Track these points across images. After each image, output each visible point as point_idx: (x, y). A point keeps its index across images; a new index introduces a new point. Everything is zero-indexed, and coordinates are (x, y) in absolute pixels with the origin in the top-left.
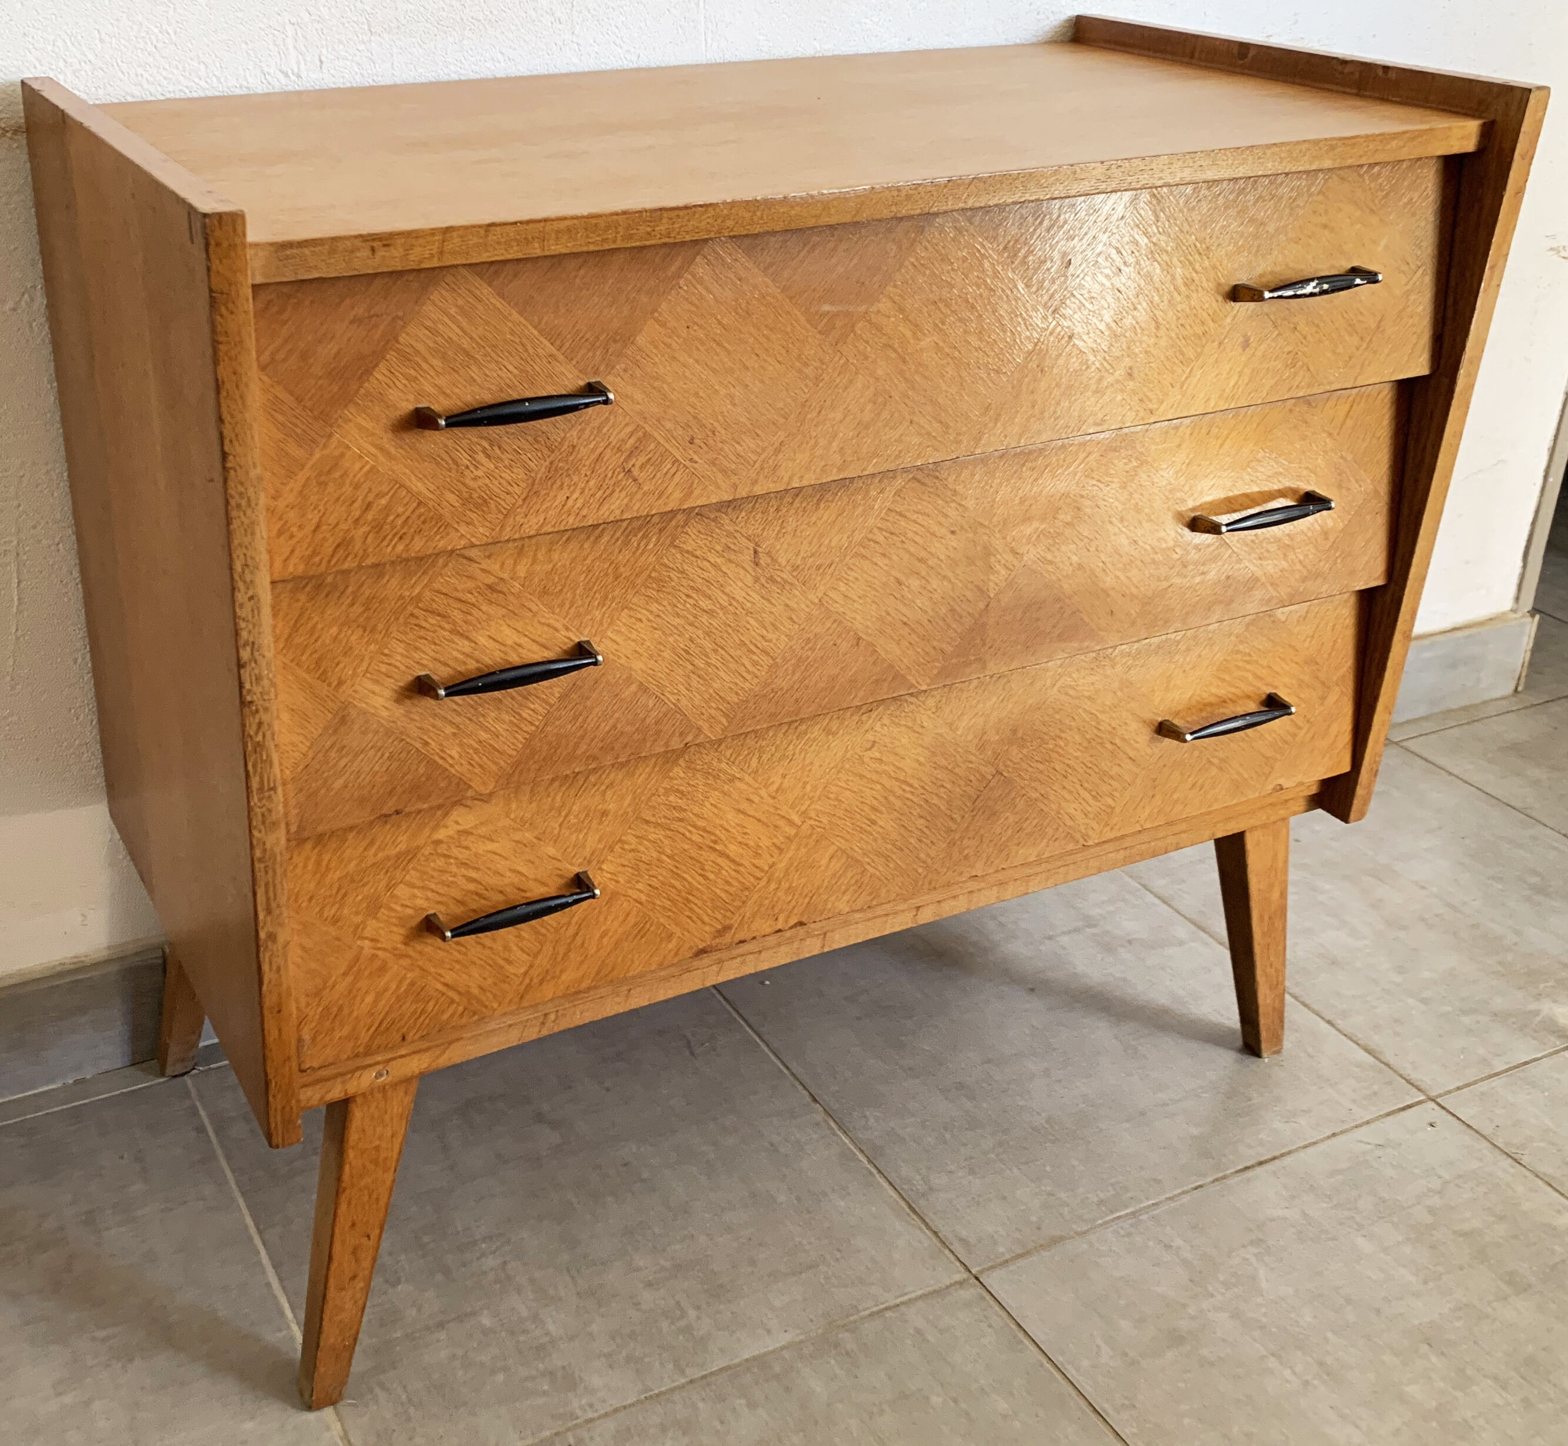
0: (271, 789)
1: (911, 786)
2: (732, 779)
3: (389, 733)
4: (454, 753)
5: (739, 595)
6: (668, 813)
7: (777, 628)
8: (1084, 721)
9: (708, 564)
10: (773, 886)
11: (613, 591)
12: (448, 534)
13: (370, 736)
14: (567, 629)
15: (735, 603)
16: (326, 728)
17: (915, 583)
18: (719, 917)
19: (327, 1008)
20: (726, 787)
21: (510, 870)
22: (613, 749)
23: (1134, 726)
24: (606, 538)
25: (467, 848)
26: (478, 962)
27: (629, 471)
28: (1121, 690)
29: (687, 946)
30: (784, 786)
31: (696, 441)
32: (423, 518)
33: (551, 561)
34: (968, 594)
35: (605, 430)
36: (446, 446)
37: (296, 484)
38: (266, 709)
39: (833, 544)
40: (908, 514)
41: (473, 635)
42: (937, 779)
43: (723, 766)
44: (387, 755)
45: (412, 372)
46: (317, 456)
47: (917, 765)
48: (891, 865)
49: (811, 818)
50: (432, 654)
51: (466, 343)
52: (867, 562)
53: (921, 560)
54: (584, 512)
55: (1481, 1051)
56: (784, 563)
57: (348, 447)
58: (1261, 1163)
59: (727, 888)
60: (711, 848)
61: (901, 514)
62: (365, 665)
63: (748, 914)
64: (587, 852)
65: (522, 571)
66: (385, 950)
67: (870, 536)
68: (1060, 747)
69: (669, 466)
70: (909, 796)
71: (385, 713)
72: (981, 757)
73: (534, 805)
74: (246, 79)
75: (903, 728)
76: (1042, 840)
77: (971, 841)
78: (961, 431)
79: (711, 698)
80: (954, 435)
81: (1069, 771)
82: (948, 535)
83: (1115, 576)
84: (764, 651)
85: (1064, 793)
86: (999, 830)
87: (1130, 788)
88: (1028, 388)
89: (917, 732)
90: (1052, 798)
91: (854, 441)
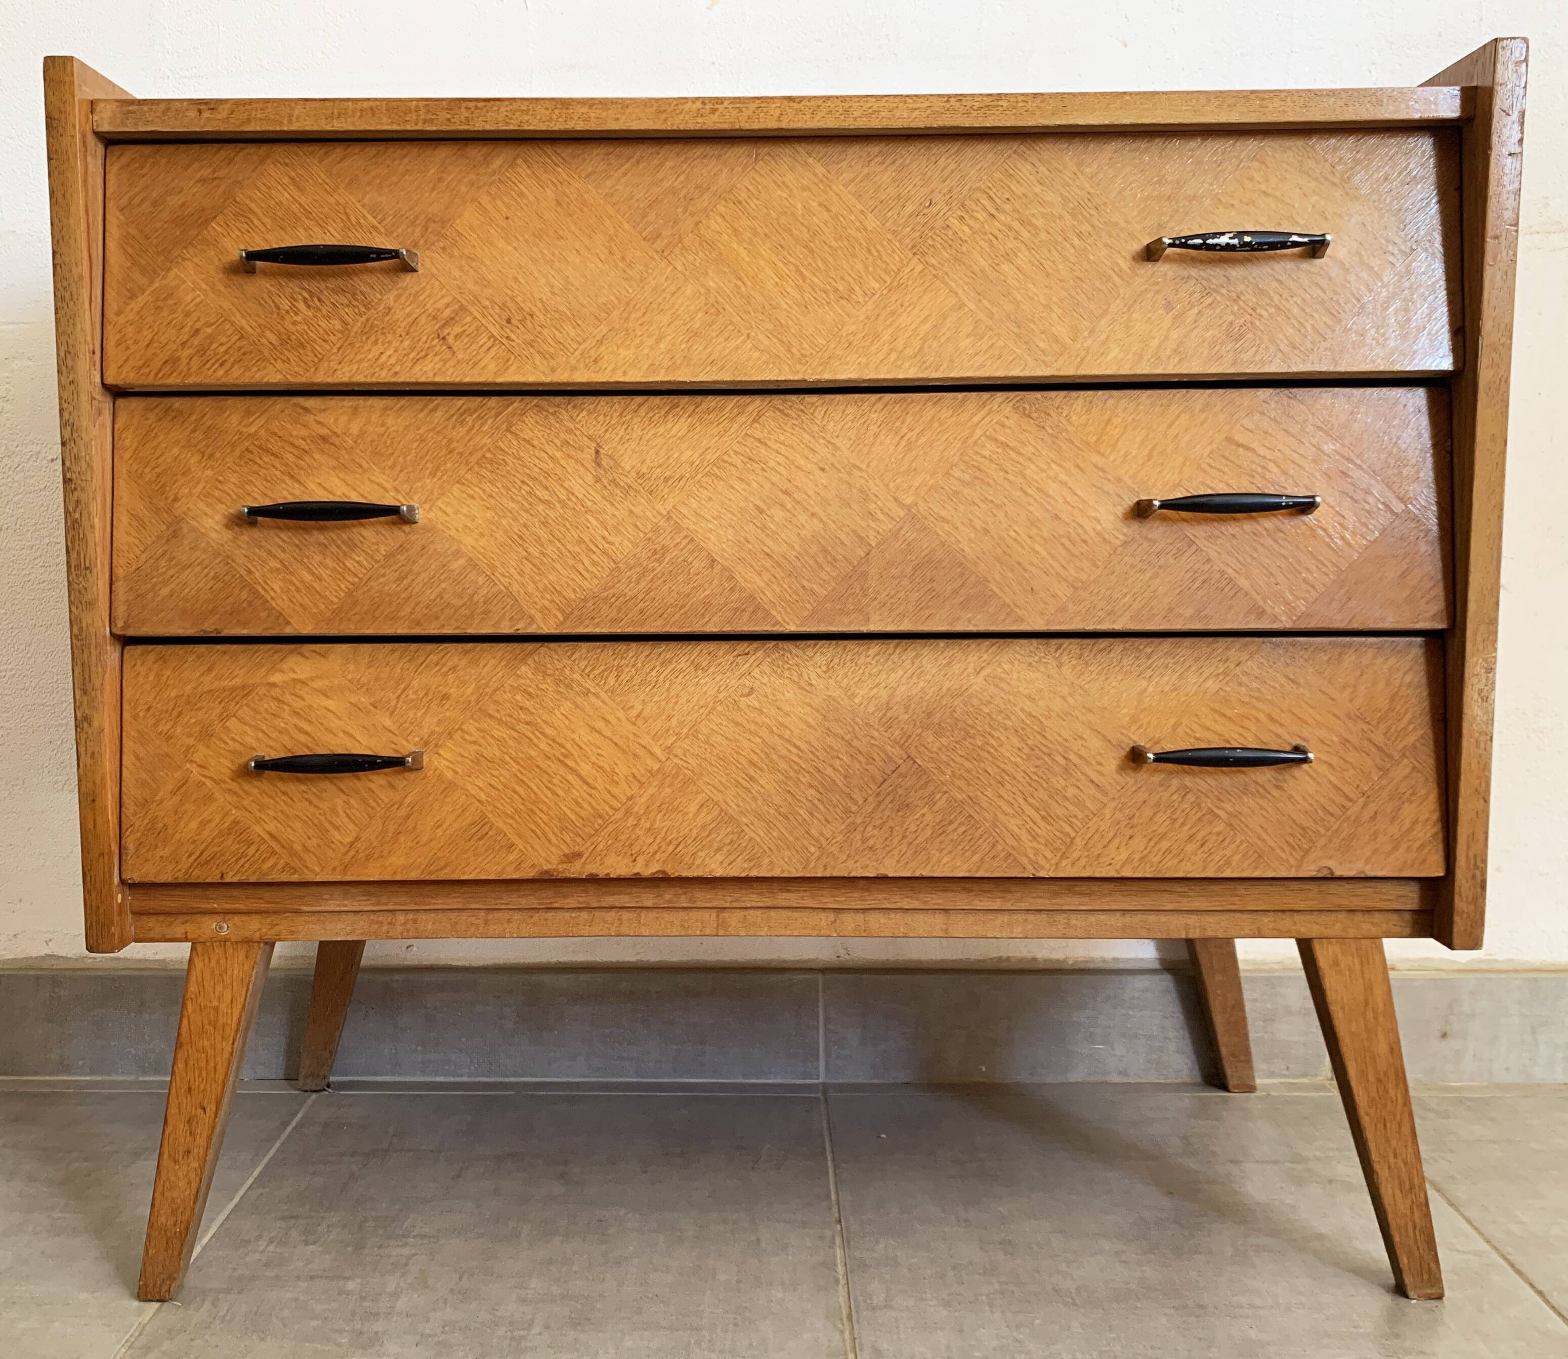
0: (86, 568)
1: (797, 747)
2: (587, 693)
3: (216, 554)
4: (276, 587)
5: (580, 492)
6: (514, 713)
7: (619, 532)
8: (1023, 722)
9: (545, 456)
10: (631, 821)
11: (446, 464)
12: (265, 368)
13: (198, 553)
14: (397, 490)
15: (574, 499)
16: (159, 538)
17: (778, 514)
18: (568, 839)
19: (153, 821)
20: (579, 700)
21: (344, 732)
22: (437, 618)
23: (1095, 743)
24: (439, 413)
25: (302, 698)
26: (304, 818)
27: (444, 338)
29: (529, 863)
30: (644, 714)
31: (514, 322)
32: (243, 350)
33: (383, 425)
34: (843, 537)
35: (421, 298)
36: (270, 291)
37: (136, 305)
38: (83, 489)
39: (683, 458)
40: (769, 443)
41: (303, 479)
42: (830, 747)
43: (577, 676)
44: (212, 574)
46: (156, 285)
47: (804, 727)
48: (775, 834)
49: (676, 756)
50: (263, 489)
51: (295, 208)
52: (722, 483)
54: (397, 368)
56: (628, 468)
57: (184, 282)
59: (577, 809)
60: (560, 761)
61: (759, 440)
62: (200, 488)
63: (601, 846)
64: (425, 732)
65: (355, 429)
66: (212, 779)
67: (726, 458)
68: (993, 747)
69: (484, 340)
70: (796, 759)
71: (214, 535)
72: (888, 735)
73: (372, 670)
75: (787, 681)
76: (974, 853)
77: (876, 832)
78: (807, 353)
79: (546, 589)
80: (798, 355)
81: (1007, 778)
82: (817, 472)
83: (1034, 550)
84: (604, 552)
85: (1001, 803)
86: (913, 828)
87: (1095, 819)
88: (885, 320)
89: (803, 689)
90: (985, 805)
91: (683, 346)
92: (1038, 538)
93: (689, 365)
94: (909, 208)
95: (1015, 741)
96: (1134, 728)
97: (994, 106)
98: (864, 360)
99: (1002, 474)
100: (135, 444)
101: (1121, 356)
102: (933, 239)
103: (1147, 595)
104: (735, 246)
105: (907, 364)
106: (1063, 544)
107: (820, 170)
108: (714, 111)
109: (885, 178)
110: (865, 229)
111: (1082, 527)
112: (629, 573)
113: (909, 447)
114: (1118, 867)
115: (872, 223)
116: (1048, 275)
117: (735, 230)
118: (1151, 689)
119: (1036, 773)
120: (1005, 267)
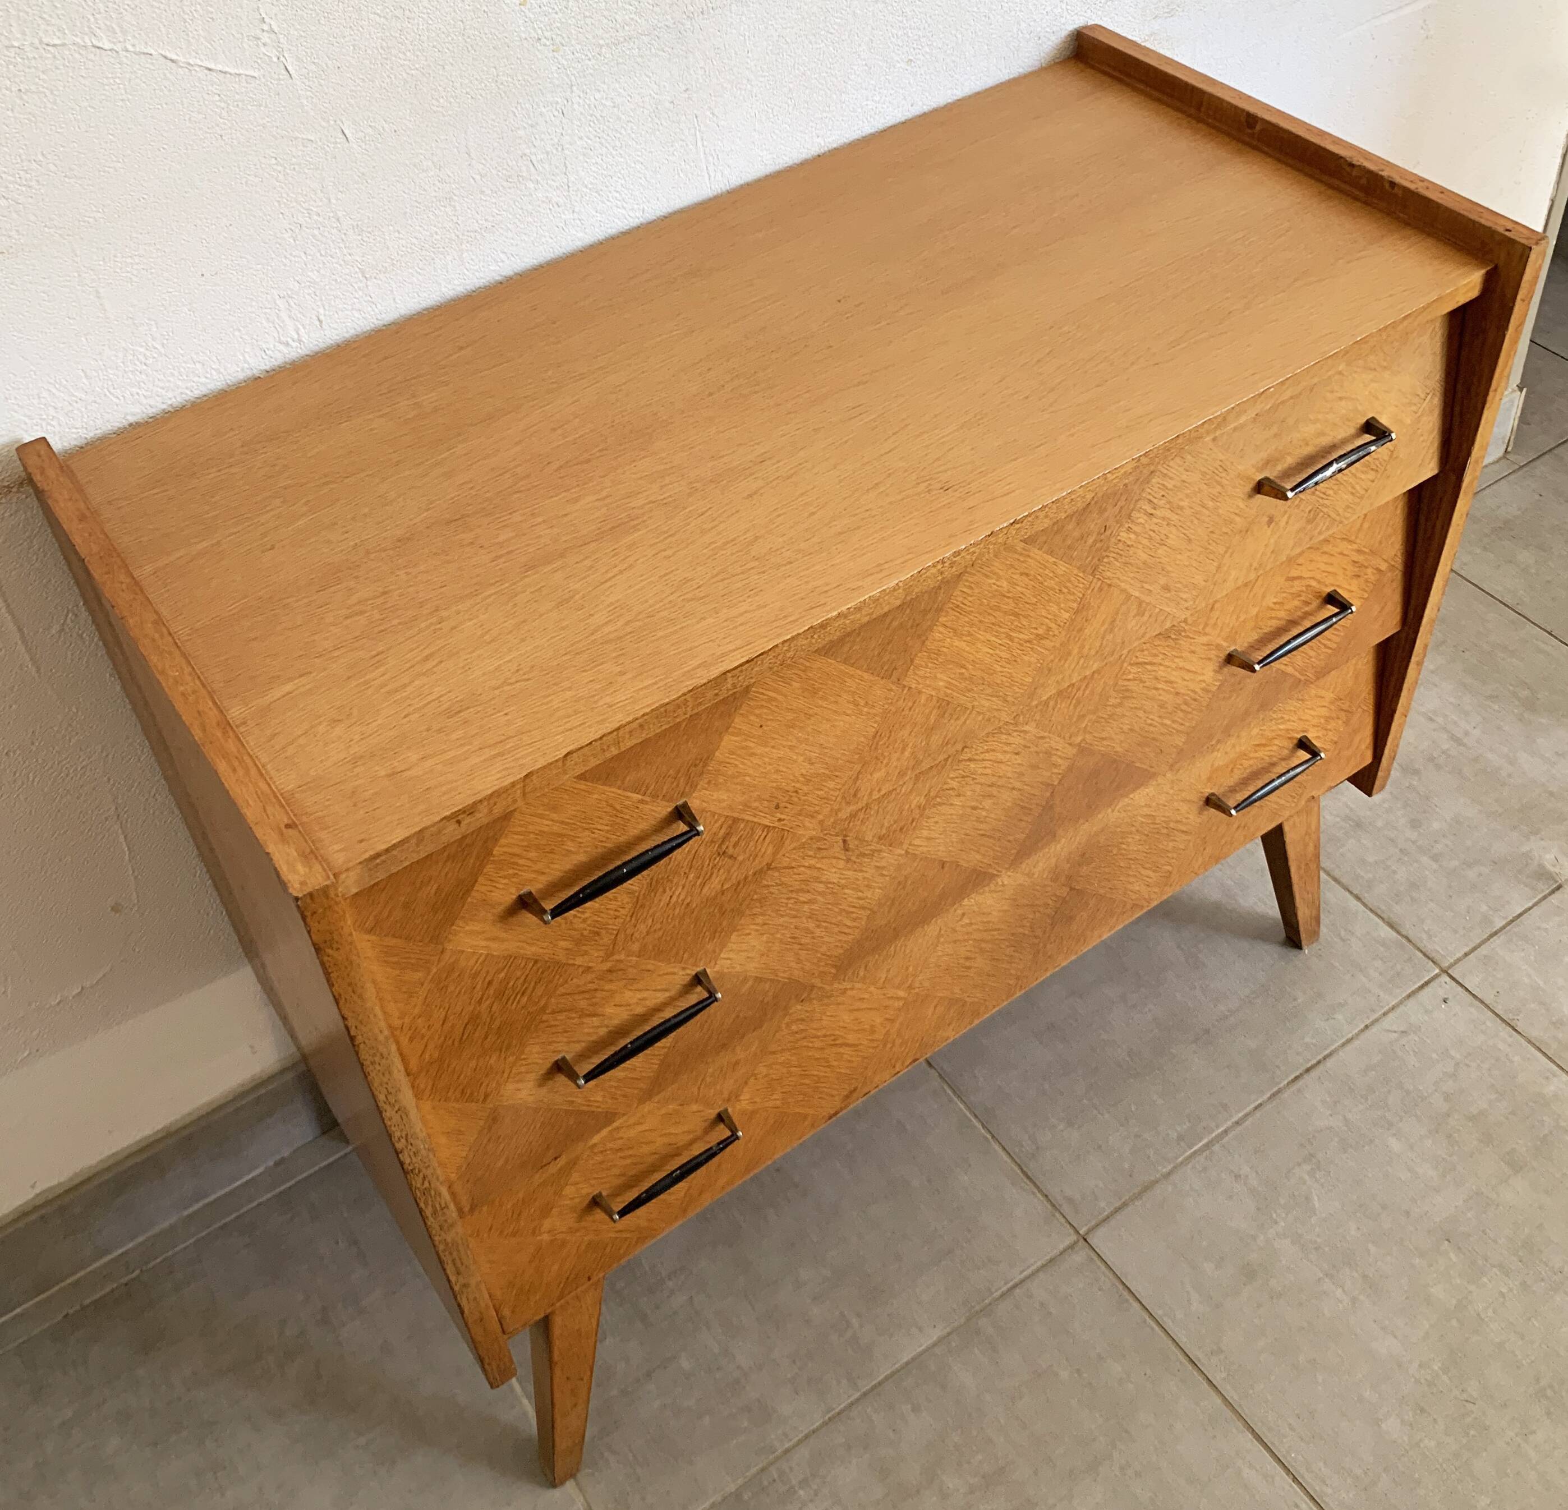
1: (999, 930)
2: (844, 992)
3: (537, 1110)
4: (600, 1098)
5: (834, 878)
6: (791, 1039)
7: (870, 887)
8: (1142, 823)
9: (804, 869)
10: (889, 1046)
11: (722, 924)
13: (521, 1119)
14: (684, 969)
15: (831, 885)
16: (481, 1132)
17: (989, 803)
19: (520, 1289)
20: (839, 1000)
23: (1184, 808)
25: (622, 1138)
27: (724, 853)
28: (1172, 788)
29: (820, 1117)
30: (889, 977)
31: (781, 804)
32: (540, 971)
34: (1035, 791)
39: (913, 806)
40: (976, 757)
41: (600, 1010)
44: (538, 1125)
45: (511, 872)
46: (434, 971)
47: (1001, 914)
48: (987, 989)
49: (915, 988)
50: (565, 1040)
51: (555, 828)
52: (945, 806)
53: (991, 785)
54: (688, 900)
55: (1484, 908)
56: (871, 839)
57: (461, 951)
58: (1308, 1070)
59: (849, 1065)
60: (832, 1045)
61: (970, 760)
62: (506, 1075)
63: (869, 1074)
64: (724, 1096)
66: (562, 1233)
67: (945, 787)
68: (1124, 849)
69: (759, 833)
70: (996, 937)
71: (532, 1099)
72: (1056, 884)
73: (676, 1086)
74: (246, 361)
75: (988, 894)
79: (820, 960)
80: (1013, 700)
81: (1133, 862)
83: (1162, 724)
85: (1129, 879)
87: (1183, 853)
88: (1074, 639)
90: (1119, 886)
92: (1165, 715)
93: (929, 755)
94: (1090, 541)
95: (1138, 837)
99: (1141, 685)
100: (430, 1084)
102: (1108, 557)
104: (956, 643)
106: (1181, 709)
110: (1057, 575)
111: (1193, 691)
115: (1062, 568)
117: (955, 631)
119: (1149, 848)
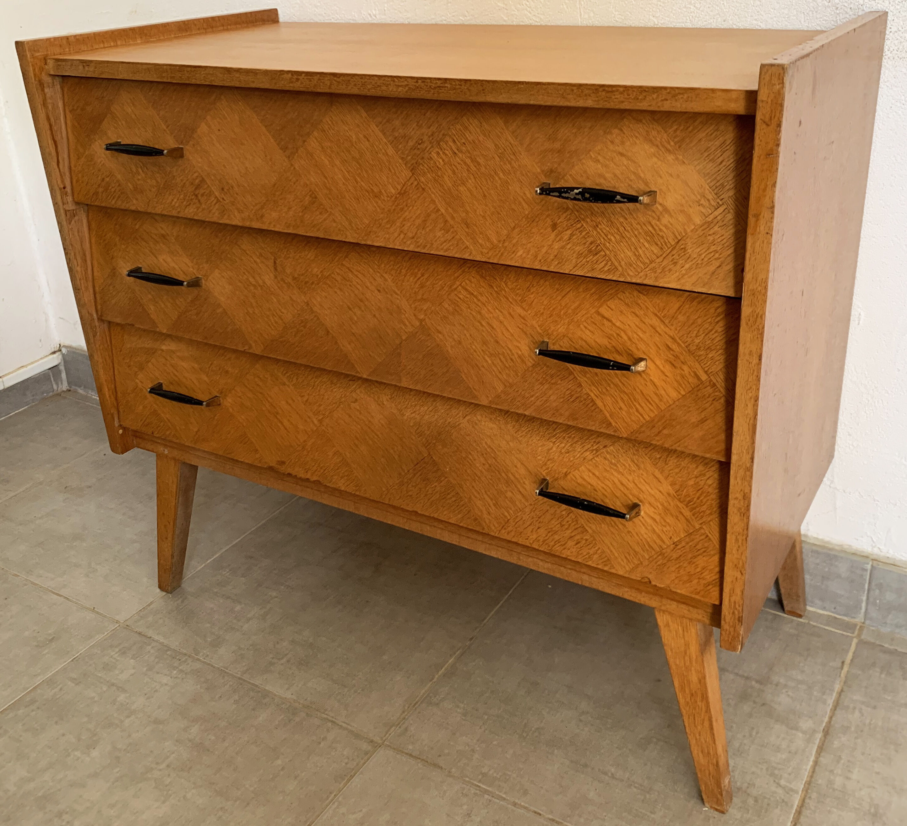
1: (378, 436)
2: (284, 384)
4: (152, 308)
5: (268, 283)
6: (255, 386)
7: (286, 307)
8: (486, 450)
9: (253, 260)
10: (305, 453)
11: (211, 257)
12: (129, 201)
15: (266, 286)
16: (109, 276)
17: (358, 312)
18: (279, 454)
19: (128, 402)
20: (281, 387)
21: (190, 379)
22: (214, 336)
23: (522, 471)
26: (179, 417)
27: (196, 195)
29: (265, 461)
30: (309, 401)
31: (225, 190)
32: (120, 192)
33: (185, 232)
34: (389, 331)
35: (186, 172)
36: (127, 162)
37: (81, 163)
39: (313, 273)
40: (353, 271)
41: (157, 256)
42: (392, 439)
44: (128, 297)
46: (87, 153)
47: (380, 426)
48: (367, 477)
49: (323, 426)
50: (142, 259)
52: (331, 289)
53: (361, 300)
54: (179, 209)
56: (289, 273)
57: (96, 152)
59: (283, 441)
60: (275, 415)
61: (348, 268)
63: (293, 461)
64: (220, 388)
65: (175, 233)
67: (333, 275)
68: (471, 460)
69: (213, 199)
70: (376, 441)
71: (125, 279)
72: (419, 440)
76: (459, 513)
77: (413, 488)
78: (359, 227)
79: (256, 331)
80: (355, 228)
81: (477, 478)
82: (376, 291)
83: (484, 358)
84: (280, 317)
85: (473, 491)
86: (430, 492)
87: (520, 513)
88: (398, 213)
89: (379, 405)
90: (465, 489)
91: (300, 214)
92: (487, 353)
93: (303, 225)
94: (411, 144)
95: (482, 460)
96: (544, 468)
97: (442, 87)
98: (388, 236)
99: (469, 310)
101: (524, 255)
102: (423, 166)
103: (544, 398)
104: (323, 157)
105: (409, 242)
106: (500, 359)
107: (364, 114)
108: (298, 80)
109: (397, 123)
110: (387, 155)
111: (510, 350)
112: (291, 331)
113: (422, 286)
114: (531, 542)
115: (391, 151)
116: (485, 196)
117: (323, 148)
118: (554, 449)
119: (491, 479)
120: (461, 188)
